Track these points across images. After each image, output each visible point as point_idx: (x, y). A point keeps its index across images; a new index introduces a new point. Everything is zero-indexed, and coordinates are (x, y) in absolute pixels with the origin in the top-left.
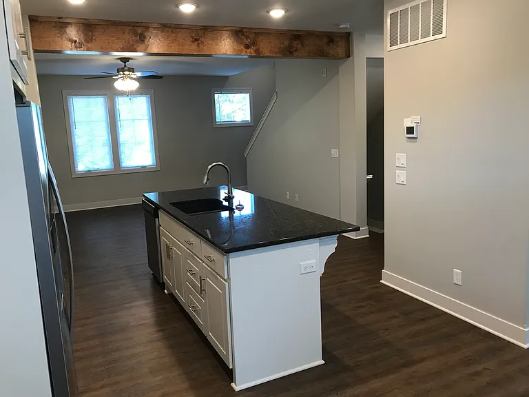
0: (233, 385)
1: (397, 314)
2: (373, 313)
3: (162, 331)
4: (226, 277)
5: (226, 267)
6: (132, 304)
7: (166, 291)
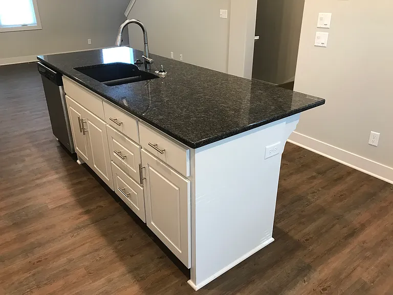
0: (190, 282)
1: (314, 174)
2: (291, 174)
3: (87, 212)
4: (188, 175)
5: (188, 163)
6: (44, 180)
7: (78, 161)
